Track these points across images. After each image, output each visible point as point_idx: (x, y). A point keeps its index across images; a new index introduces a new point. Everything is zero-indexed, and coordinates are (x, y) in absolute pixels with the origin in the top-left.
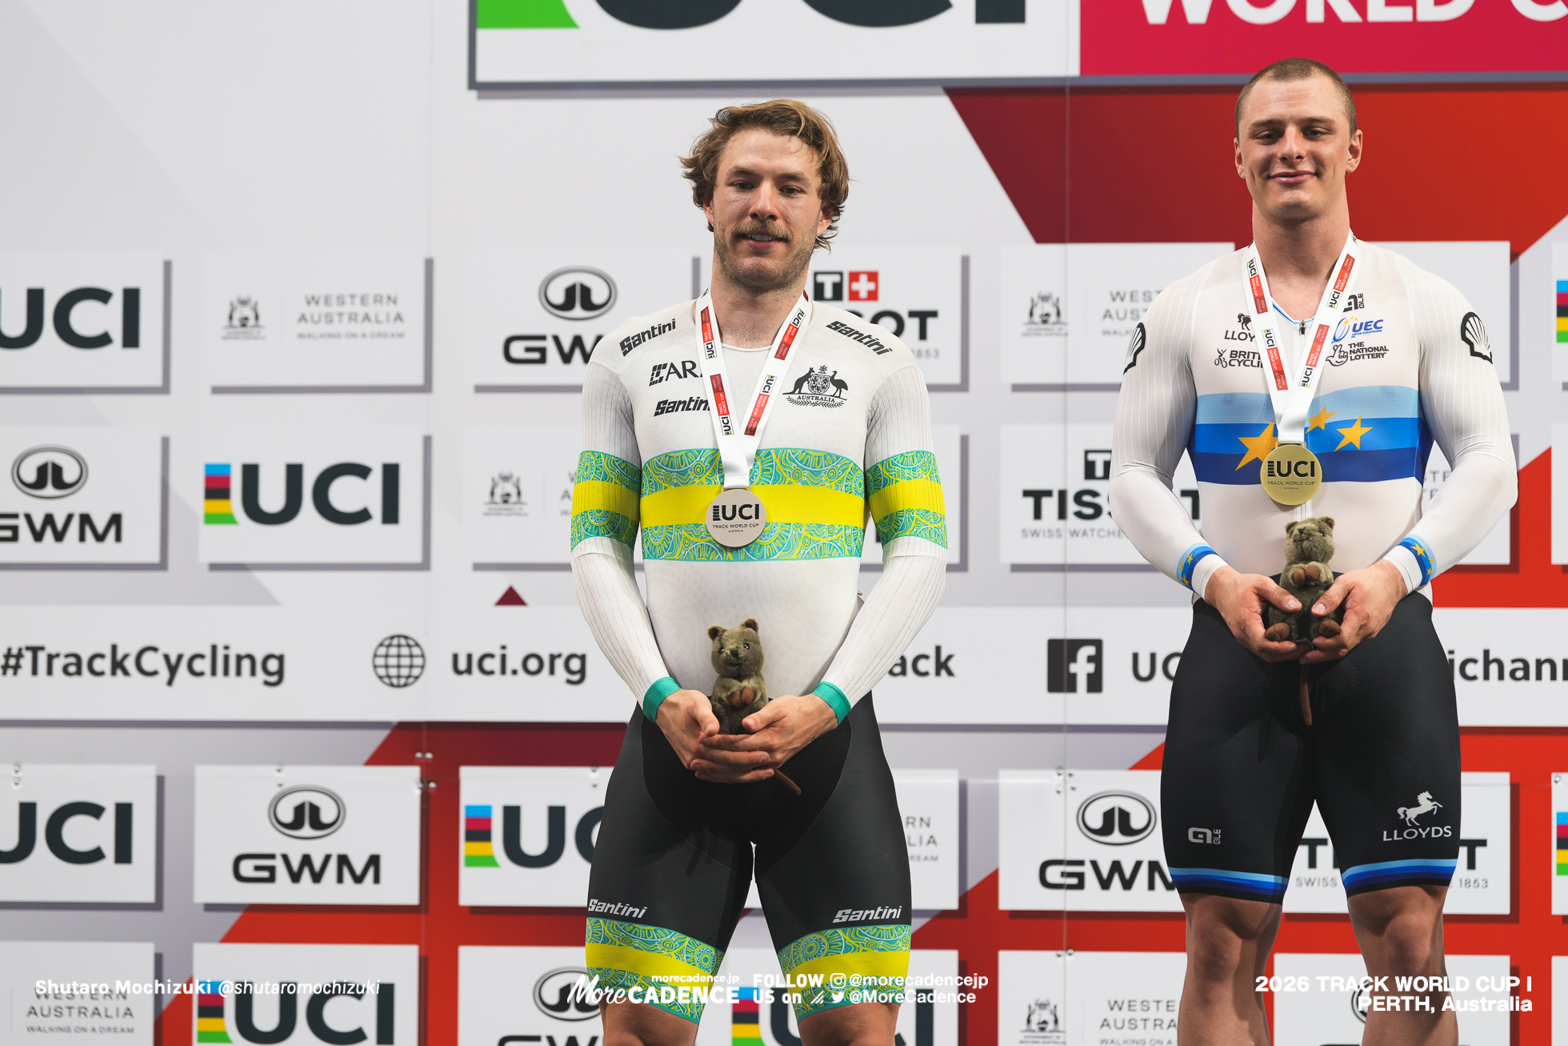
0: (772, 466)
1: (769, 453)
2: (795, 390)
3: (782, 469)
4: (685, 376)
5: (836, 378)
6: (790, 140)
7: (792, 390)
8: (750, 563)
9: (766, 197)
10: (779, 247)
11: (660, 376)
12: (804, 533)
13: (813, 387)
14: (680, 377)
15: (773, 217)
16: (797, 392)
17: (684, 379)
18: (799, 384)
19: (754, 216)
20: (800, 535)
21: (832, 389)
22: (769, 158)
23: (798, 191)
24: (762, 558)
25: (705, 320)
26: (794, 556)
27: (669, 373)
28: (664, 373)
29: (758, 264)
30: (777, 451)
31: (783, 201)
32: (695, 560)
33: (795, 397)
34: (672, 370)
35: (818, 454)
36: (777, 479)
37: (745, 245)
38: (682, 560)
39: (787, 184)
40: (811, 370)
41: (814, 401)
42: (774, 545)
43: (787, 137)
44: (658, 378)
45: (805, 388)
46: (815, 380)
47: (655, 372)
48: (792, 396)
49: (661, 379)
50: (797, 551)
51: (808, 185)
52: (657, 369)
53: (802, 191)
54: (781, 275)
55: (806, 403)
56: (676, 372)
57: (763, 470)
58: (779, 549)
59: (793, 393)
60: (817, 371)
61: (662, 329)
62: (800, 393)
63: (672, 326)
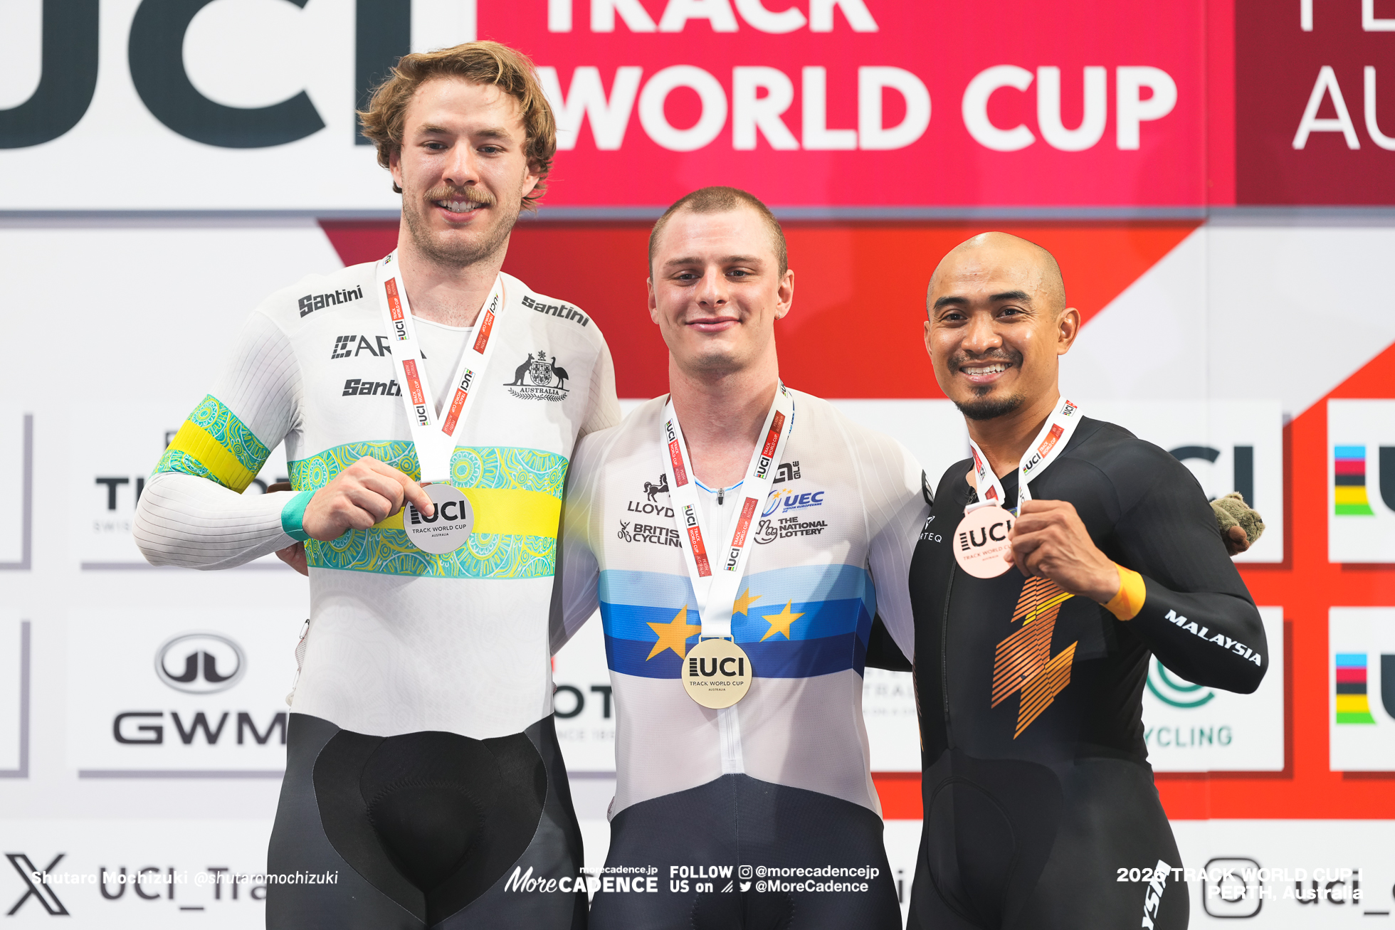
0: (496, 467)
1: (493, 452)
2: (516, 381)
3: (507, 470)
4: (382, 354)
5: (556, 366)
6: (485, 90)
7: (513, 381)
8: (464, 580)
9: (462, 161)
10: (482, 215)
11: (347, 349)
12: (524, 547)
13: (536, 378)
14: (375, 354)
15: (472, 182)
16: (519, 383)
17: (380, 357)
18: (520, 373)
19: (449, 181)
20: (519, 549)
21: (555, 380)
22: (463, 112)
23: (498, 150)
24: (477, 576)
25: (392, 294)
26: (511, 574)
27: (359, 347)
28: (352, 346)
29: (456, 238)
30: (502, 450)
31: (481, 163)
32: (396, 573)
33: (517, 389)
34: (363, 345)
35: (543, 455)
36: (501, 482)
37: (438, 214)
38: (378, 572)
39: (486, 143)
40: (531, 357)
41: (539, 394)
42: (492, 561)
43: (482, 86)
44: (344, 351)
45: (528, 378)
46: (537, 369)
47: (340, 344)
48: (513, 387)
49: (348, 354)
50: (514, 569)
51: (511, 142)
52: (343, 340)
53: (504, 150)
54: (484, 247)
55: (530, 397)
56: (369, 347)
57: (485, 471)
58: (497, 566)
59: (515, 384)
60: (536, 357)
61: (348, 296)
62: (522, 384)
63: (358, 294)
